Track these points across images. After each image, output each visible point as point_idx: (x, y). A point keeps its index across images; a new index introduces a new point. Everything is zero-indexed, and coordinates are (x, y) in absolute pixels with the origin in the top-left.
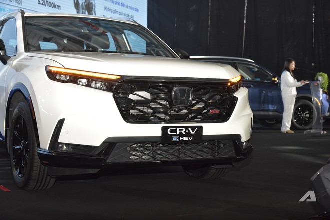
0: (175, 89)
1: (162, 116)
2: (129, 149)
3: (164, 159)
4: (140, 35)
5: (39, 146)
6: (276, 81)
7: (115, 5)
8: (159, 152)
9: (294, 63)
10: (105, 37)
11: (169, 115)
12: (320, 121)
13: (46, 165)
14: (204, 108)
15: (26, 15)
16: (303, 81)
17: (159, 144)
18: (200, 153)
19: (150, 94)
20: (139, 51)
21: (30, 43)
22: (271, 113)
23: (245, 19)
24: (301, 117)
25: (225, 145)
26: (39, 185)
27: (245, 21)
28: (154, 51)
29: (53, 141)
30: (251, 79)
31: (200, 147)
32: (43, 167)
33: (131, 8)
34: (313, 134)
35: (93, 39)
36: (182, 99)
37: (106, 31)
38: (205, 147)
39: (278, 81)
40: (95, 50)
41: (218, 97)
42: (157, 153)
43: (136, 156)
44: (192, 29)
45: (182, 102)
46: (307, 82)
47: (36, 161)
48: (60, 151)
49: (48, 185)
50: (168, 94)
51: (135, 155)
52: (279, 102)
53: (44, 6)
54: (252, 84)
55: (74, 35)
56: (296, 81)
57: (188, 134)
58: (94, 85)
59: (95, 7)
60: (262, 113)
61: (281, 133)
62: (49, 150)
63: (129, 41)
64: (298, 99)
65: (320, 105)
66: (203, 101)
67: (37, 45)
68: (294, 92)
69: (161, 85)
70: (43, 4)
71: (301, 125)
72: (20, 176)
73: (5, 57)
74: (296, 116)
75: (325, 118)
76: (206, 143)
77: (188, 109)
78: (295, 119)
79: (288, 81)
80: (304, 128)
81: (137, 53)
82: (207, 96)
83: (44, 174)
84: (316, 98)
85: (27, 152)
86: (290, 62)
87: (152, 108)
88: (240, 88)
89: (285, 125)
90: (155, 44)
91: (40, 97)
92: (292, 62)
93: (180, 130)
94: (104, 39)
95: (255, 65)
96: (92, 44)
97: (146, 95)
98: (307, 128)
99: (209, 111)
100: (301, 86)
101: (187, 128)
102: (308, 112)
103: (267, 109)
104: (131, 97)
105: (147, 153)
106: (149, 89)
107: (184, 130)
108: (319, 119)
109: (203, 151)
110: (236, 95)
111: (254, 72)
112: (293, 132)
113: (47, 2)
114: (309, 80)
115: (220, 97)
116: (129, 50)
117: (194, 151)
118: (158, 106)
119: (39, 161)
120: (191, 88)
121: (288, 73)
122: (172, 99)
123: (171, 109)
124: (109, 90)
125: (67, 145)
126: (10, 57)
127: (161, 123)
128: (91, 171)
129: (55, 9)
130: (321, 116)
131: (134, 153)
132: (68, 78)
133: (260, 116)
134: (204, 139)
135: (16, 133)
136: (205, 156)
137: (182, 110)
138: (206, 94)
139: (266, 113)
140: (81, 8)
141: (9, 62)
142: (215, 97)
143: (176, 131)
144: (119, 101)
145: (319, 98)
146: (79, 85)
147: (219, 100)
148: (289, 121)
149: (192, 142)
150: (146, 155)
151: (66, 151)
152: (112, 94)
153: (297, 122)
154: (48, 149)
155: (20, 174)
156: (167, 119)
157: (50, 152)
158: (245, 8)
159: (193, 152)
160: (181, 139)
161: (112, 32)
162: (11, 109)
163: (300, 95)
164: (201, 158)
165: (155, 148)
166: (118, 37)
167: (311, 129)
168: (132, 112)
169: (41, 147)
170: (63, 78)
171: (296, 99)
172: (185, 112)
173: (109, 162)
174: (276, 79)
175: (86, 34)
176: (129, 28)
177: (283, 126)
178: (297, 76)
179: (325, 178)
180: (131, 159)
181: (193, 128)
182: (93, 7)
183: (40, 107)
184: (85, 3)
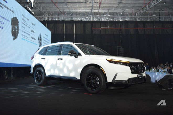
0: (139, 65)
7: (45, 39)
62: (112, 82)
101: (141, 75)
113: (33, 38)
122: (138, 68)
127: (138, 74)
184: (40, 38)
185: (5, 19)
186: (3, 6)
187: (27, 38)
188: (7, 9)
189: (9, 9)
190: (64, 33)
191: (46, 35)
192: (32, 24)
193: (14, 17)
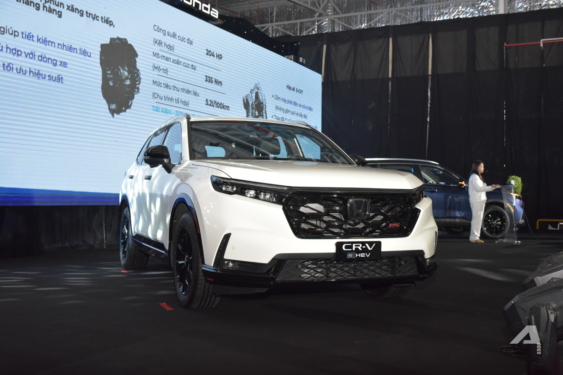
0: (351, 200)
1: (336, 230)
2: (300, 266)
3: (339, 278)
4: (312, 138)
5: (203, 262)
6: (462, 185)
7: (286, 104)
8: (333, 270)
9: (482, 165)
10: (275, 142)
11: (344, 229)
12: (513, 229)
13: (210, 283)
14: (382, 221)
15: (192, 120)
16: (494, 185)
17: (333, 261)
18: (378, 271)
19: (322, 207)
20: (312, 157)
21: (195, 149)
22: (457, 220)
23: (429, 116)
24: (492, 224)
25: (406, 262)
26: (203, 303)
27: (428, 119)
28: (327, 155)
29: (218, 257)
30: (435, 183)
31: (378, 264)
32: (207, 284)
33: (304, 107)
34: (505, 243)
35: (262, 145)
36: (358, 211)
37: (276, 135)
38: (384, 264)
39: (465, 185)
40: (265, 157)
41: (398, 209)
42: (330, 271)
43: (308, 274)
44: (370, 128)
45: (358, 215)
46: (498, 186)
47: (200, 278)
48: (225, 268)
49: (213, 304)
50: (342, 206)
51: (306, 273)
52: (467, 208)
53: (212, 107)
54: (436, 189)
55: (242, 140)
56: (486, 184)
57: (365, 250)
58: (262, 196)
59: (266, 106)
60: (448, 220)
61: (469, 242)
62: (214, 266)
63: (301, 145)
64: (488, 205)
65: (513, 211)
66: (382, 214)
67: (203, 151)
68: (483, 197)
69: (335, 196)
70: (210, 105)
71: (491, 233)
72: (184, 293)
73: (168, 165)
74: (486, 223)
75: (519, 226)
76: (385, 259)
77: (364, 223)
78: (485, 226)
79: (477, 184)
80: (496, 236)
81: (310, 160)
82: (386, 208)
83: (209, 291)
84: (509, 203)
85: (191, 269)
86: (478, 164)
87: (325, 222)
88: (423, 197)
89: (474, 233)
90: (328, 148)
91: (205, 208)
92: (480, 164)
93: (356, 246)
94: (274, 143)
95: (439, 167)
96: (261, 150)
97: (318, 207)
98: (499, 236)
99: (387, 225)
100: (492, 190)
101: (363, 243)
102: (499, 219)
103: (453, 215)
104: (302, 209)
105: (319, 270)
106: (322, 200)
107: (361, 245)
108: (512, 226)
109: (382, 269)
110: (418, 206)
111: (439, 175)
112: (483, 242)
113: (215, 102)
114: (500, 184)
115: (400, 208)
116: (302, 156)
117: (372, 268)
118: (331, 219)
119: (204, 278)
120: (368, 199)
121: (477, 176)
122: (347, 212)
123: (346, 222)
124: (278, 202)
125: (233, 261)
126: (174, 165)
127: (335, 238)
128: (259, 290)
129: (224, 110)
130: (514, 222)
131: (306, 271)
132: (235, 189)
133: (446, 223)
134: (382, 255)
135: (180, 247)
136: (384, 273)
137: (359, 223)
138: (384, 205)
139: (452, 220)
140: (251, 108)
141: (173, 170)
142: (395, 209)
143: (351, 247)
144: (289, 214)
145: (511, 203)
146: (246, 196)
147: (399, 212)
148: (478, 229)
149: (369, 259)
150: (318, 272)
151: (232, 268)
152: (281, 207)
153: (487, 230)
154: (212, 265)
155: (183, 291)
156: (341, 233)
157: (214, 269)
158: (427, 105)
159: (370, 270)
160: (357, 255)
161: (282, 136)
162: (174, 221)
163: (490, 201)
164: (380, 276)
165: (329, 265)
166: (289, 142)
167: (503, 238)
168: (303, 226)
169: (206, 263)
170: (230, 189)
171: (486, 204)
172: (361, 226)
173: (279, 281)
174: (463, 183)
175: (255, 139)
176: (301, 132)
177: (471, 235)
178: (487, 179)
179: (520, 307)
180: (303, 278)
181: (371, 244)
182: (263, 107)
183: (205, 218)
184: (255, 102)
185: (71, 49)
186: (58, 9)
187: (182, 106)
188: (77, 15)
189: (89, 15)
190: (390, 76)
191: (289, 87)
192: (209, 53)
193: (112, 39)
